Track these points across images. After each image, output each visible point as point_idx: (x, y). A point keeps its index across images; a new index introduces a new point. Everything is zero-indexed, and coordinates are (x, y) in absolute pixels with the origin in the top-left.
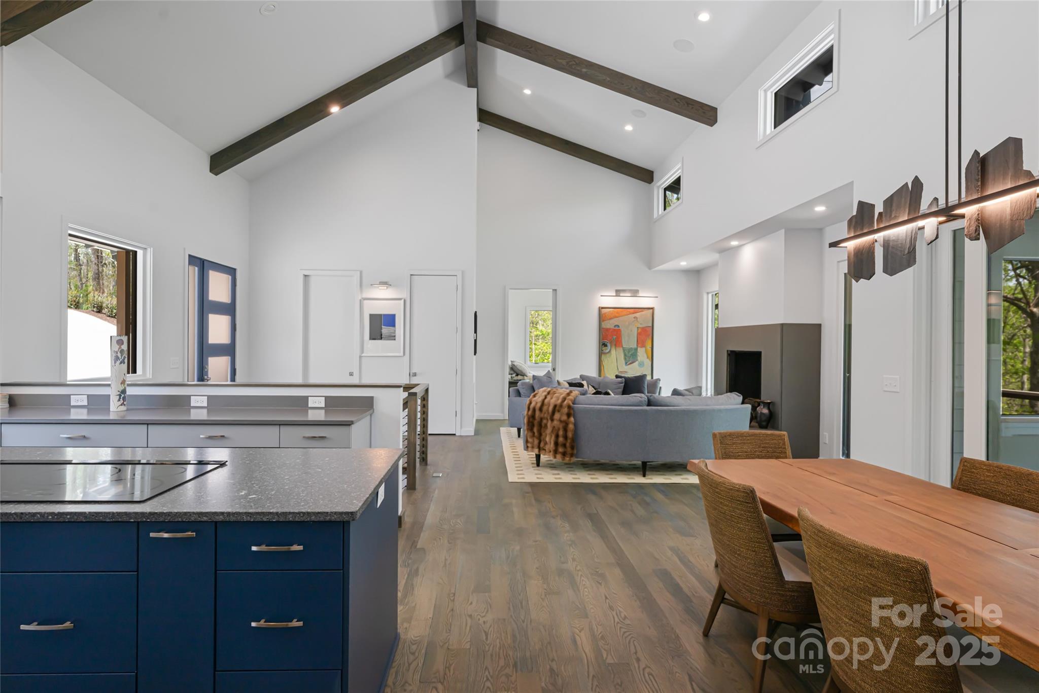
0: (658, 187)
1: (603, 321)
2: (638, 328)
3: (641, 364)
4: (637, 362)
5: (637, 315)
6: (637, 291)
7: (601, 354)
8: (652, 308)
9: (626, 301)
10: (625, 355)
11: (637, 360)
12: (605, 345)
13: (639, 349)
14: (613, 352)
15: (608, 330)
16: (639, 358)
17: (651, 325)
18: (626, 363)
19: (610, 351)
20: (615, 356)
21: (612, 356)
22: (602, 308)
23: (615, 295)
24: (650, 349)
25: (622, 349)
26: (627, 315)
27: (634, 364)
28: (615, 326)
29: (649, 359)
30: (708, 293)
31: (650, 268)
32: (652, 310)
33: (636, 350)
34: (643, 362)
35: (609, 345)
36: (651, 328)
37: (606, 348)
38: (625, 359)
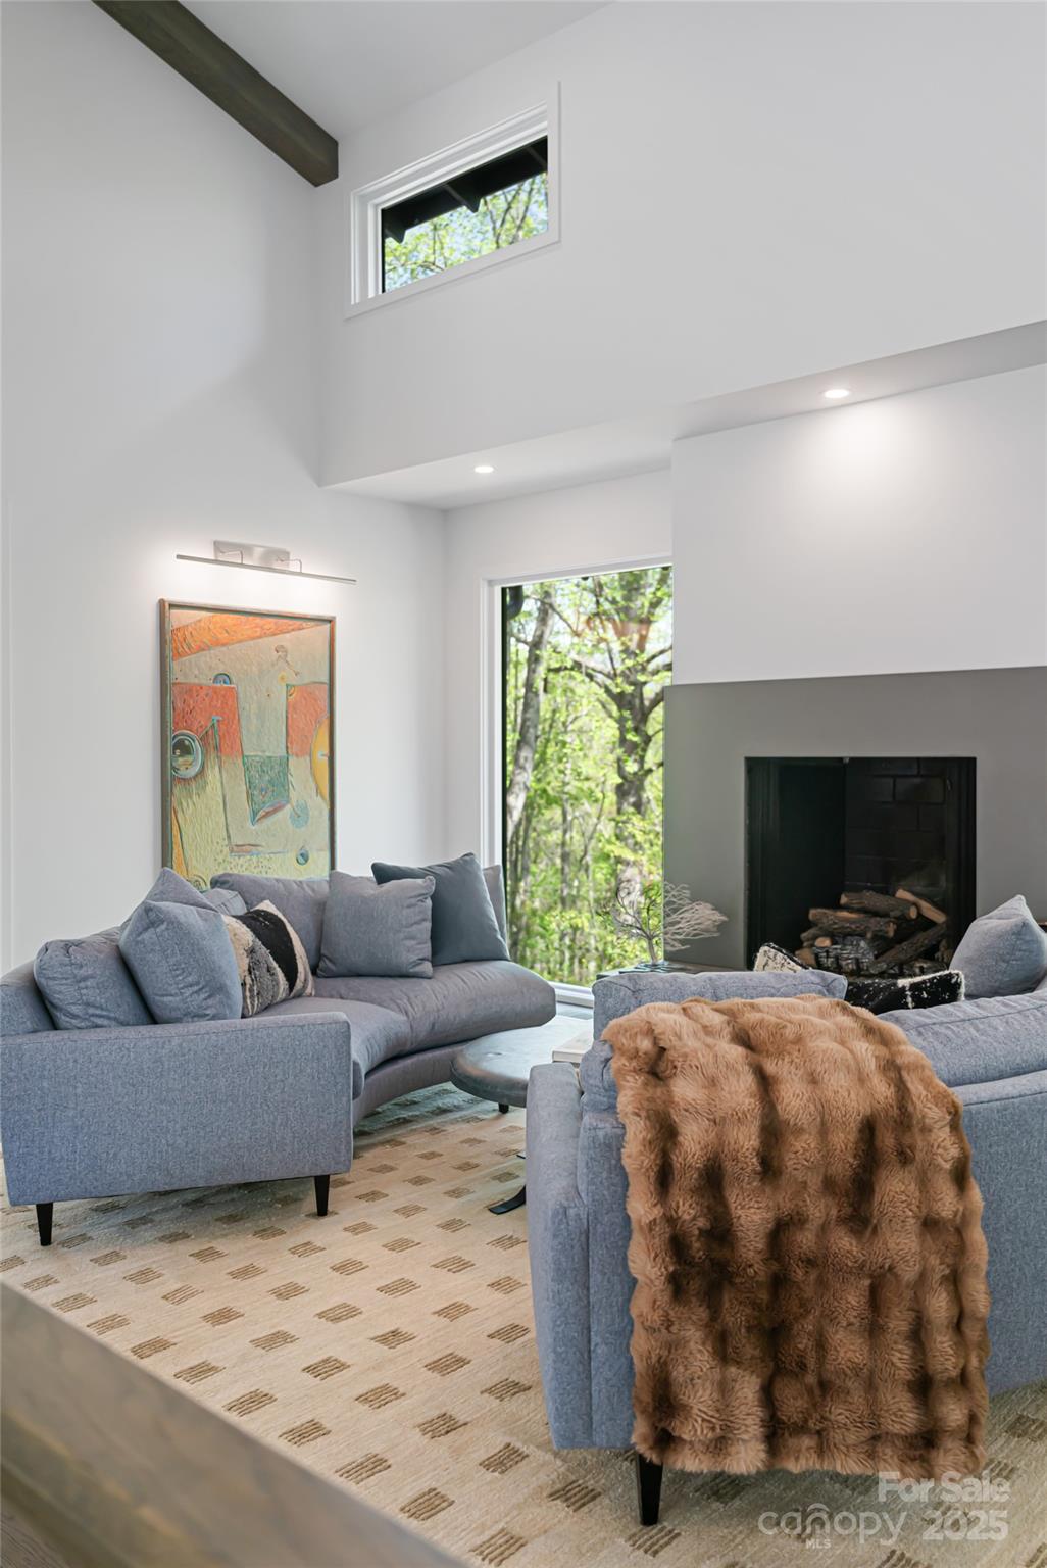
0: (364, 200)
1: (178, 655)
2: (287, 686)
3: (300, 816)
4: (288, 807)
5: (285, 640)
6: (283, 556)
7: (169, 785)
8: (330, 621)
9: (251, 589)
10: (250, 785)
11: (288, 802)
12: (184, 749)
13: (292, 760)
14: (213, 775)
15: (190, 690)
16: (293, 795)
17: (325, 678)
18: (255, 813)
19: (202, 772)
20: (220, 793)
21: (209, 788)
22: (173, 606)
23: (212, 557)
24: (325, 760)
25: (240, 761)
26: (253, 639)
27: (279, 815)
28: (216, 679)
29: (323, 797)
30: (491, 583)
31: (320, 480)
32: (328, 625)
33: (284, 763)
34: (305, 809)
35: (197, 746)
36: (327, 687)
37: (189, 758)
38: (250, 797)
